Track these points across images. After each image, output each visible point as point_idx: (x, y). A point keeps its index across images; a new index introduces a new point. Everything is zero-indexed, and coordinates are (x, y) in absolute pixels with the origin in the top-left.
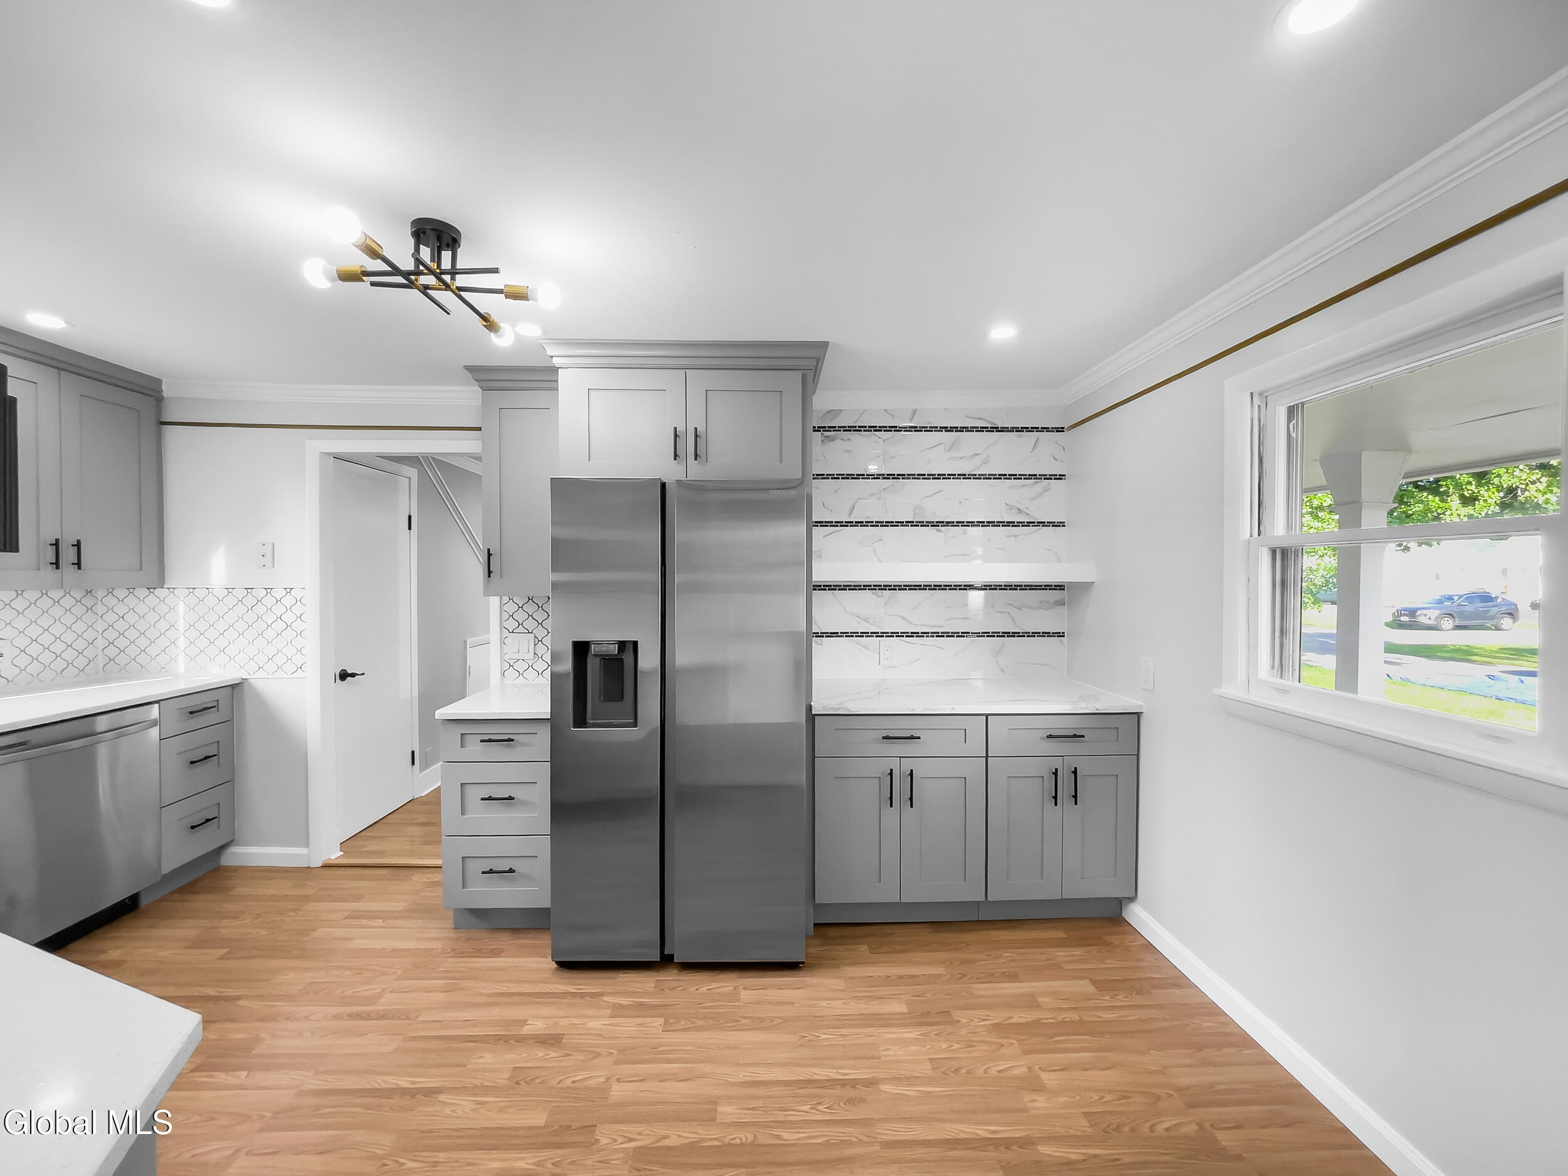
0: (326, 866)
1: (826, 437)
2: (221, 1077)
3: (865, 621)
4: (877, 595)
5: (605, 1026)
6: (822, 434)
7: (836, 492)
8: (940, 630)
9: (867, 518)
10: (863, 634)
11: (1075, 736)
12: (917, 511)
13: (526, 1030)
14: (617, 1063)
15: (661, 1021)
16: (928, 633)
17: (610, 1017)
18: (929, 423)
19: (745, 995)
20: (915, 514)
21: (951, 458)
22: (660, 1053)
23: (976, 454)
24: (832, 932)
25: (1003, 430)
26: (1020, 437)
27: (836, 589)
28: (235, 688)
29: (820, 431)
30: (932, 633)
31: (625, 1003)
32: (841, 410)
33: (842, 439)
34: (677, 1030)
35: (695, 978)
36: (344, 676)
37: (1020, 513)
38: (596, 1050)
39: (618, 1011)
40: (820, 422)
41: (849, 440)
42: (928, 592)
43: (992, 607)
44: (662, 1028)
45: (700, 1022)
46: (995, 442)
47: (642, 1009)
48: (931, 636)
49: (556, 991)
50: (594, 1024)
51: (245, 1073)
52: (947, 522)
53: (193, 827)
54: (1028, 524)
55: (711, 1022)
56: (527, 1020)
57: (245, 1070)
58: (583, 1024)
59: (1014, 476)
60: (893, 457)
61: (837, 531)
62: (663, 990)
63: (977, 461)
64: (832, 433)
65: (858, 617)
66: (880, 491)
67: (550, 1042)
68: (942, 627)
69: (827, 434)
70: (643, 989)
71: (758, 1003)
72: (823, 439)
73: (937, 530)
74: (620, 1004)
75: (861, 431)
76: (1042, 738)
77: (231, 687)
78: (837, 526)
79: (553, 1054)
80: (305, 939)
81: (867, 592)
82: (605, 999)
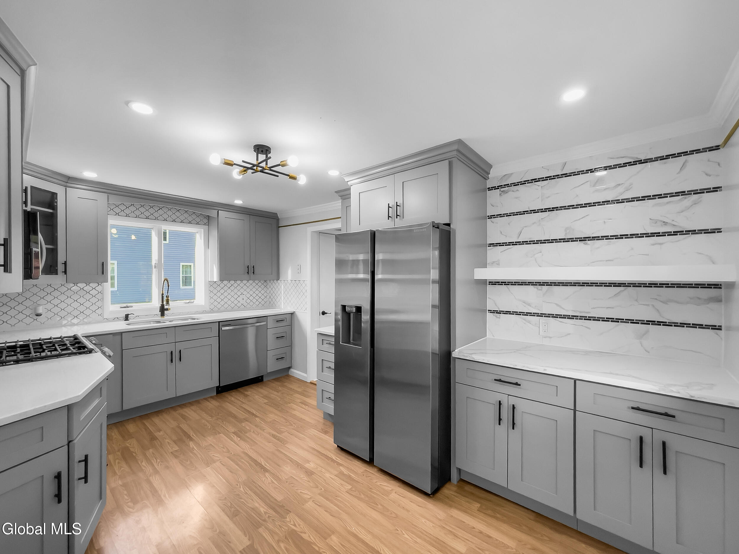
0: (311, 383)
1: (502, 191)
2: (235, 438)
3: (528, 305)
4: (537, 289)
5: (330, 478)
6: (500, 190)
7: (509, 224)
8: (588, 315)
9: (530, 238)
10: (527, 314)
11: (666, 415)
12: (568, 231)
13: (307, 465)
14: (320, 494)
15: (350, 487)
16: (578, 316)
17: (335, 476)
18: (577, 169)
19: (393, 496)
20: (566, 234)
21: (597, 191)
22: (336, 499)
23: (619, 185)
24: (468, 488)
25: (646, 161)
26: (665, 163)
27: (509, 285)
28: (292, 314)
29: (499, 188)
30: (580, 316)
31: (345, 473)
32: (512, 174)
33: (513, 191)
34: (351, 494)
35: (381, 477)
36: (324, 313)
37: (666, 225)
38: (318, 485)
39: (341, 475)
40: (499, 183)
41: (518, 190)
42: (577, 288)
43: (636, 300)
44: (347, 490)
45: (363, 496)
46: (638, 172)
47: (349, 479)
48: (580, 319)
49: (330, 456)
50: (328, 475)
51: (240, 439)
52: (593, 237)
53: (277, 359)
54: (675, 233)
55: (367, 499)
56: (310, 462)
57: (240, 438)
58: (324, 473)
59: (660, 196)
60: (549, 197)
61: (510, 248)
62: (363, 475)
63: (620, 189)
64: (507, 188)
65: (524, 302)
66: (540, 220)
67: (309, 474)
68: (589, 313)
69: (502, 189)
70: (357, 471)
71: (394, 502)
72: (501, 193)
73: (584, 243)
74: (343, 472)
75: (525, 183)
76: (629, 408)
77: (290, 314)
78: (510, 245)
79: (305, 479)
80: (285, 405)
81: (531, 287)
82: (341, 468)
